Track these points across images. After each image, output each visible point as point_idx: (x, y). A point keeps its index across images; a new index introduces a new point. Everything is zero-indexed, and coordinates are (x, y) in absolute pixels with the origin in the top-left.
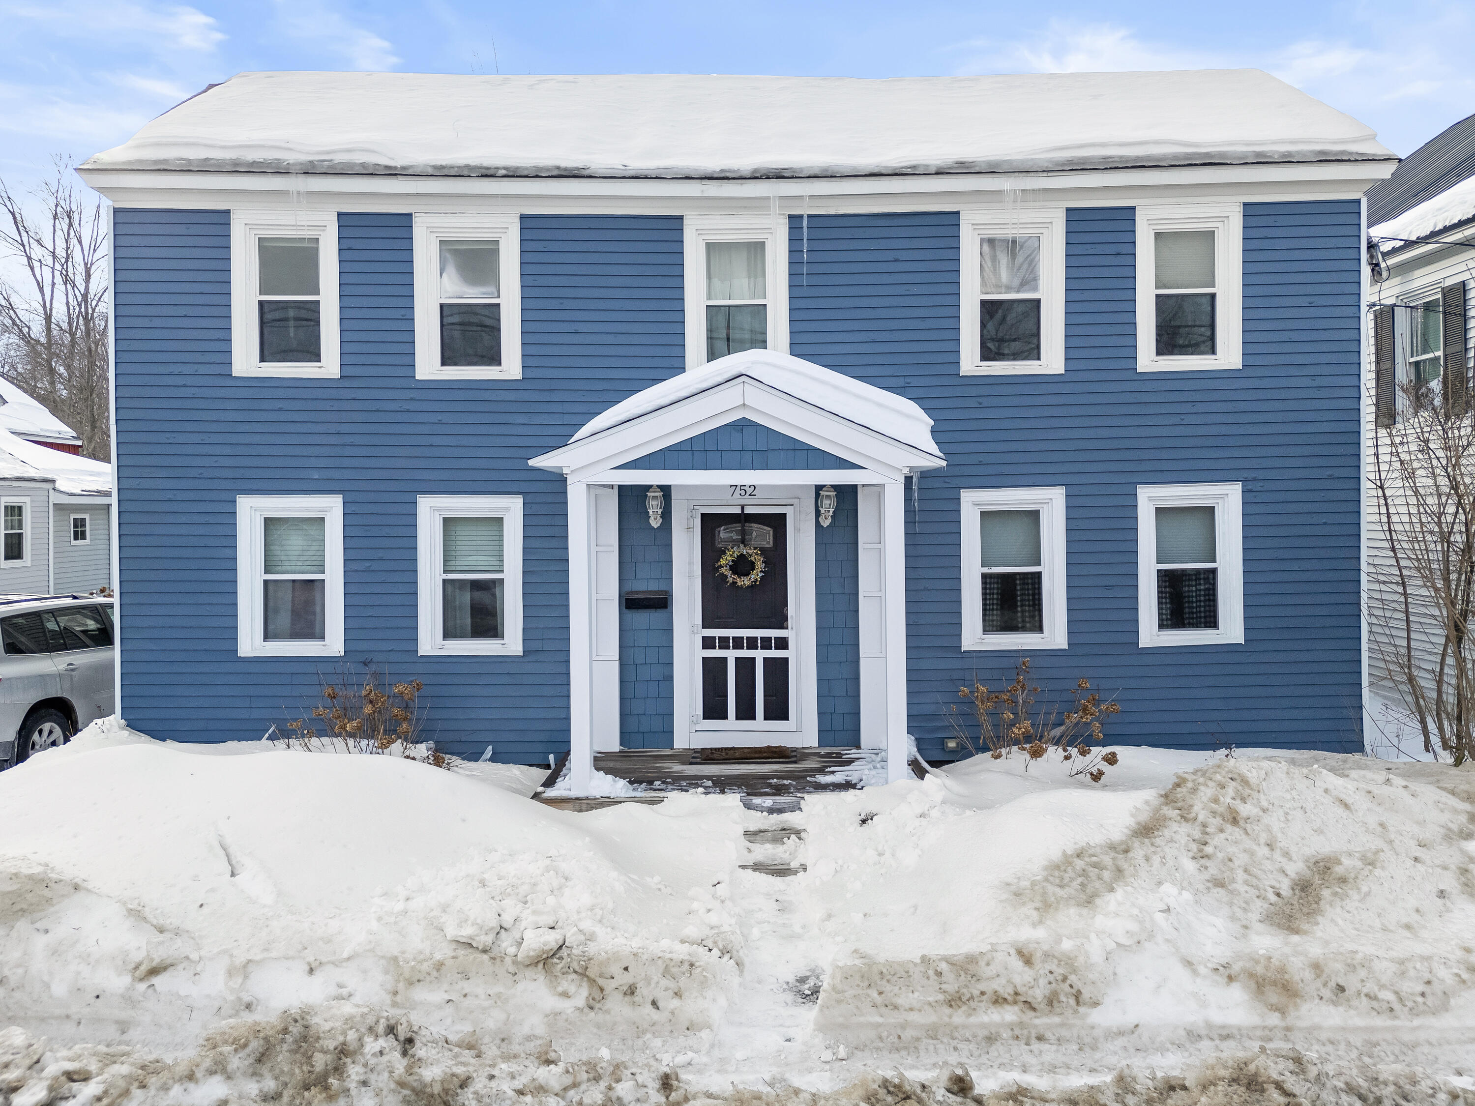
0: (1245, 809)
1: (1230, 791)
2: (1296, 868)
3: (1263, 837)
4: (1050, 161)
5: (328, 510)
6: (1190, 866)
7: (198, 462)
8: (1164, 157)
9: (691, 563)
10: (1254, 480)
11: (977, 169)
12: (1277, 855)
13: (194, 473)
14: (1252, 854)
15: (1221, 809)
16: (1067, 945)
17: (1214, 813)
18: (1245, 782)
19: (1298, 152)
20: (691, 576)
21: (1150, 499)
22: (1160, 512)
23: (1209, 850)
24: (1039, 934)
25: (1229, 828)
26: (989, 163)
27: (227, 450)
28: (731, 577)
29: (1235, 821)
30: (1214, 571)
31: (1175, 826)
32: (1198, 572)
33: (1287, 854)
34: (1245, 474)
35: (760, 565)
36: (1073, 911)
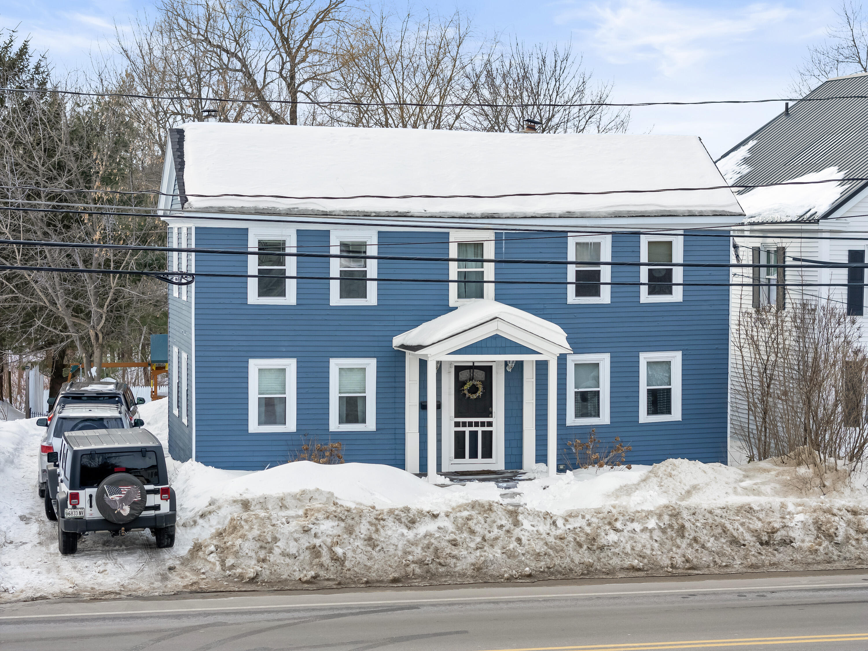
0: (674, 473)
1: (670, 468)
2: (687, 488)
3: (678, 480)
4: (606, 212)
5: (289, 365)
6: (657, 488)
7: (230, 343)
8: (652, 212)
9: (450, 388)
10: (687, 350)
11: (576, 216)
12: (682, 485)
13: (229, 349)
14: (675, 485)
15: (666, 473)
16: (624, 503)
17: (665, 475)
18: (674, 465)
19: (705, 211)
20: (450, 394)
21: (645, 358)
22: (649, 364)
23: (662, 484)
24: (617, 502)
25: (669, 478)
26: (581, 213)
27: (244, 338)
28: (468, 395)
29: (671, 476)
30: (670, 389)
31: (653, 478)
32: (664, 390)
33: (685, 485)
34: (683, 348)
35: (481, 389)
36: (625, 497)
